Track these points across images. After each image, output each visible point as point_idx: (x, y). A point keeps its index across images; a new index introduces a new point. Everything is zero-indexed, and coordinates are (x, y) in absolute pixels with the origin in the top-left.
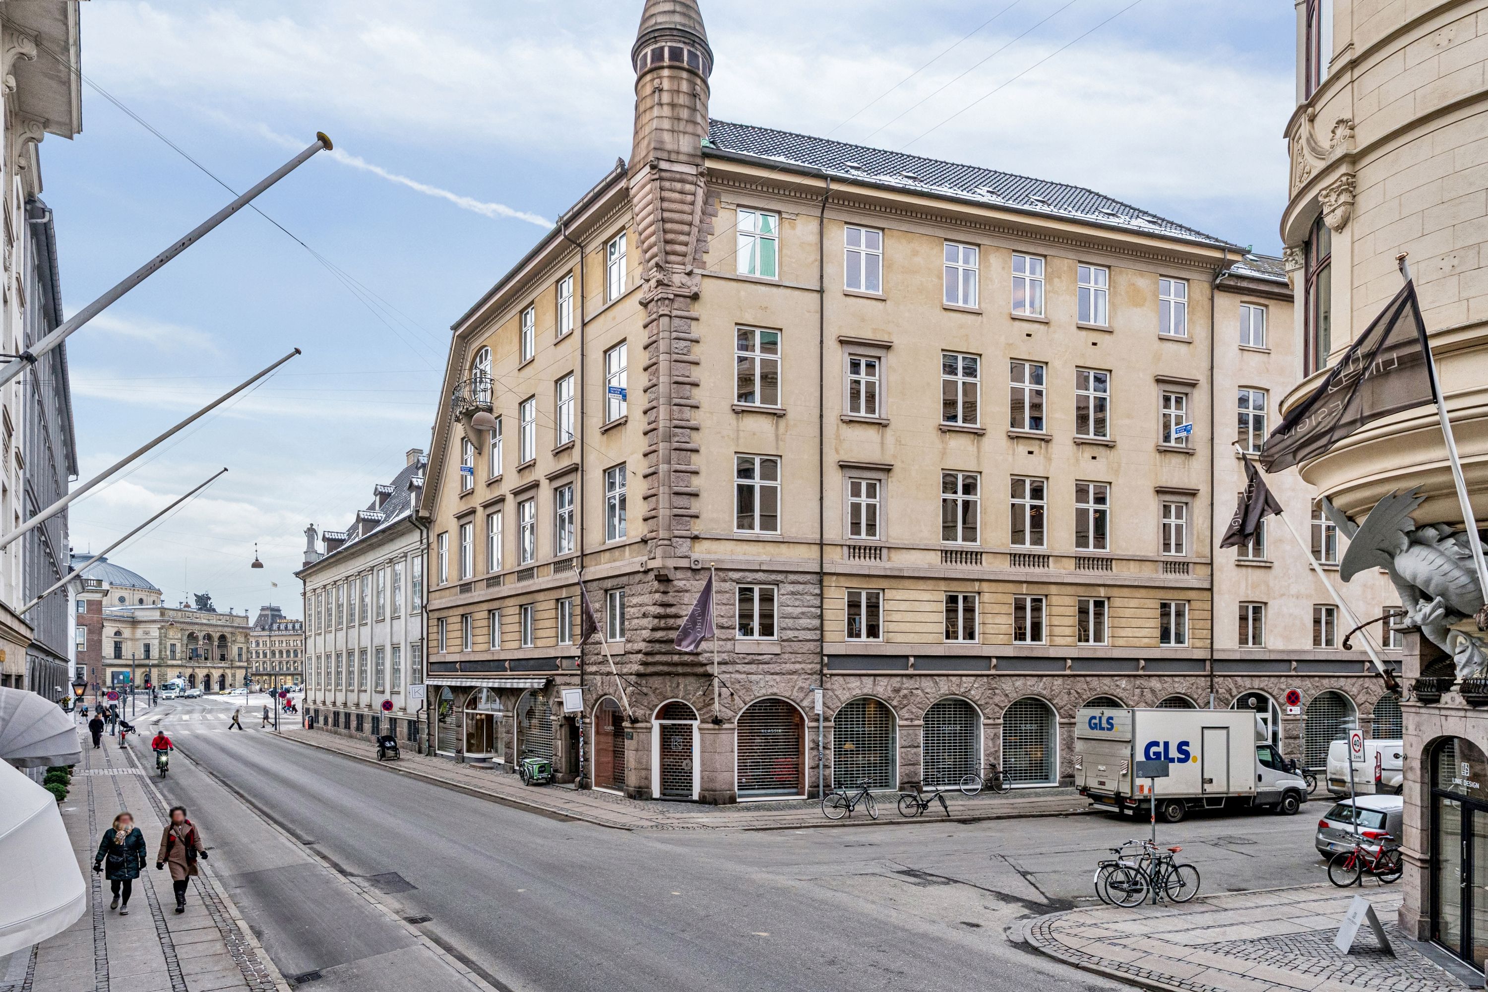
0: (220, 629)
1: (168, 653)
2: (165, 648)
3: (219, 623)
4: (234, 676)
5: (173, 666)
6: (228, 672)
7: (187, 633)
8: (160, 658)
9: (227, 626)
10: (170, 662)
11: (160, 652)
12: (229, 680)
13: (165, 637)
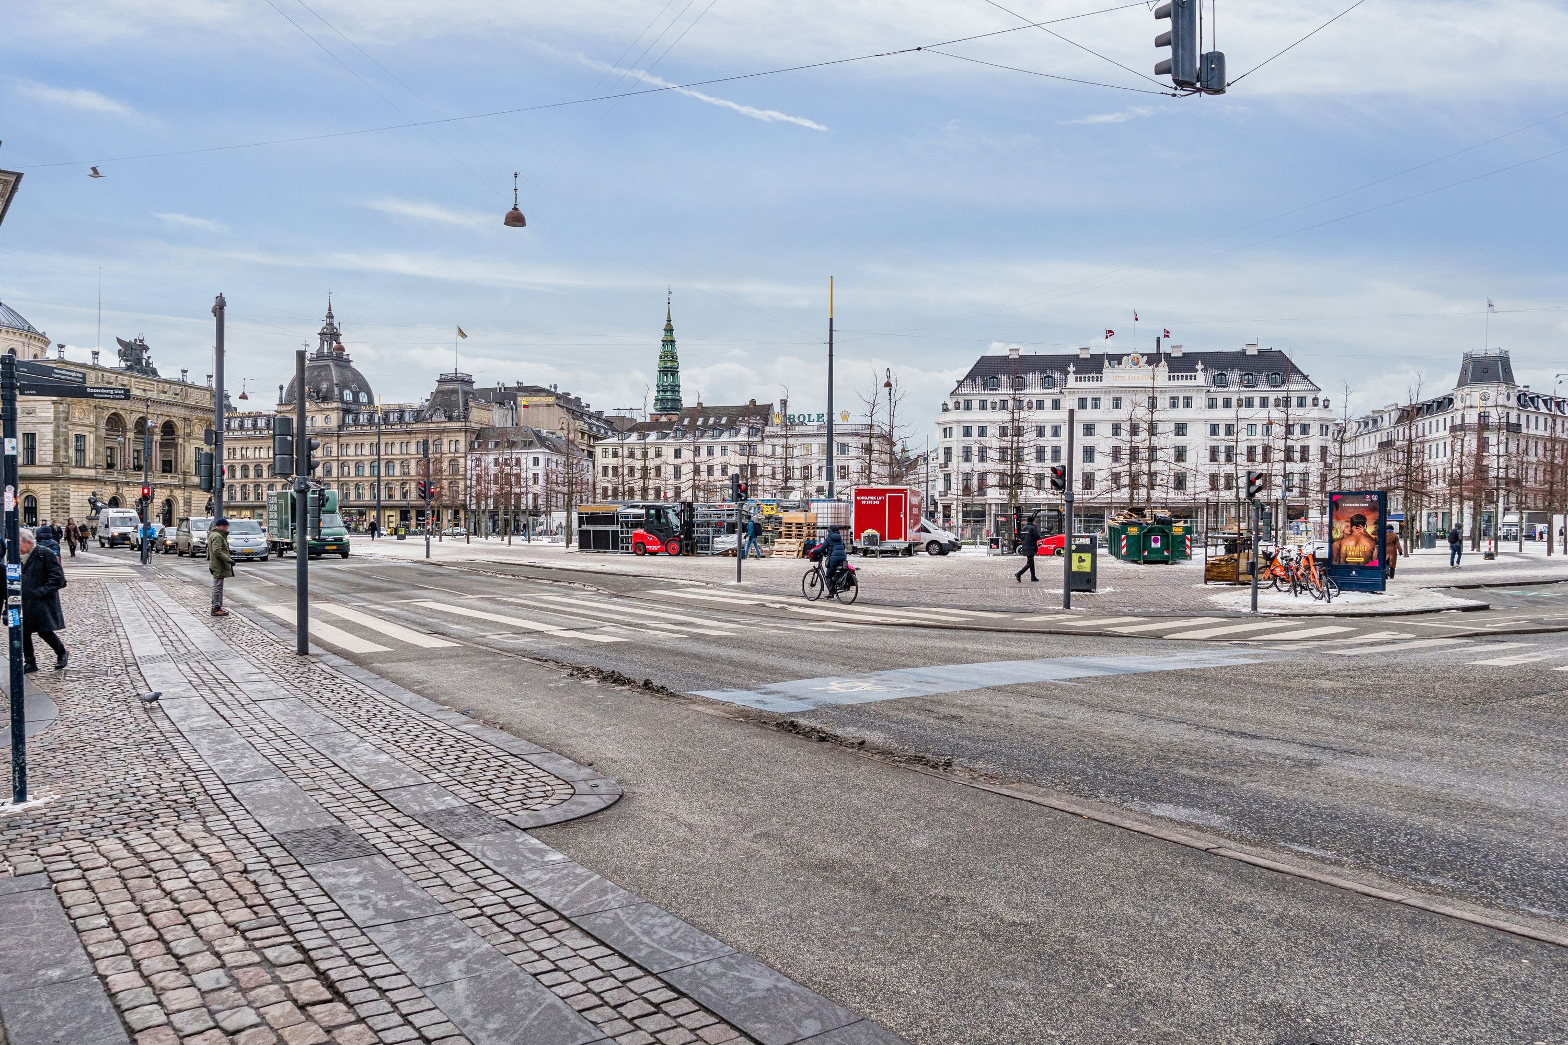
0: (165, 410)
1: (72, 452)
2: (66, 441)
3: (163, 397)
4: (188, 502)
5: (80, 480)
6: (179, 494)
7: (106, 414)
8: (57, 463)
9: (177, 405)
10: (76, 472)
11: (56, 450)
12: (179, 510)
13: (66, 419)
